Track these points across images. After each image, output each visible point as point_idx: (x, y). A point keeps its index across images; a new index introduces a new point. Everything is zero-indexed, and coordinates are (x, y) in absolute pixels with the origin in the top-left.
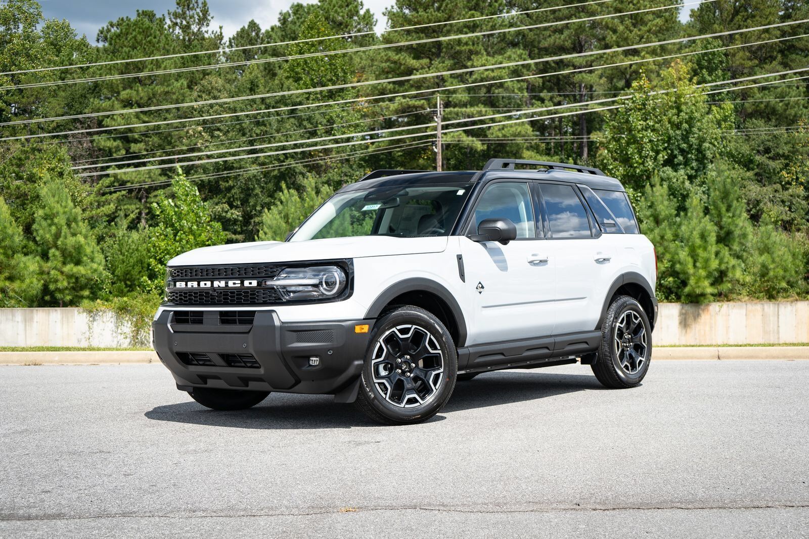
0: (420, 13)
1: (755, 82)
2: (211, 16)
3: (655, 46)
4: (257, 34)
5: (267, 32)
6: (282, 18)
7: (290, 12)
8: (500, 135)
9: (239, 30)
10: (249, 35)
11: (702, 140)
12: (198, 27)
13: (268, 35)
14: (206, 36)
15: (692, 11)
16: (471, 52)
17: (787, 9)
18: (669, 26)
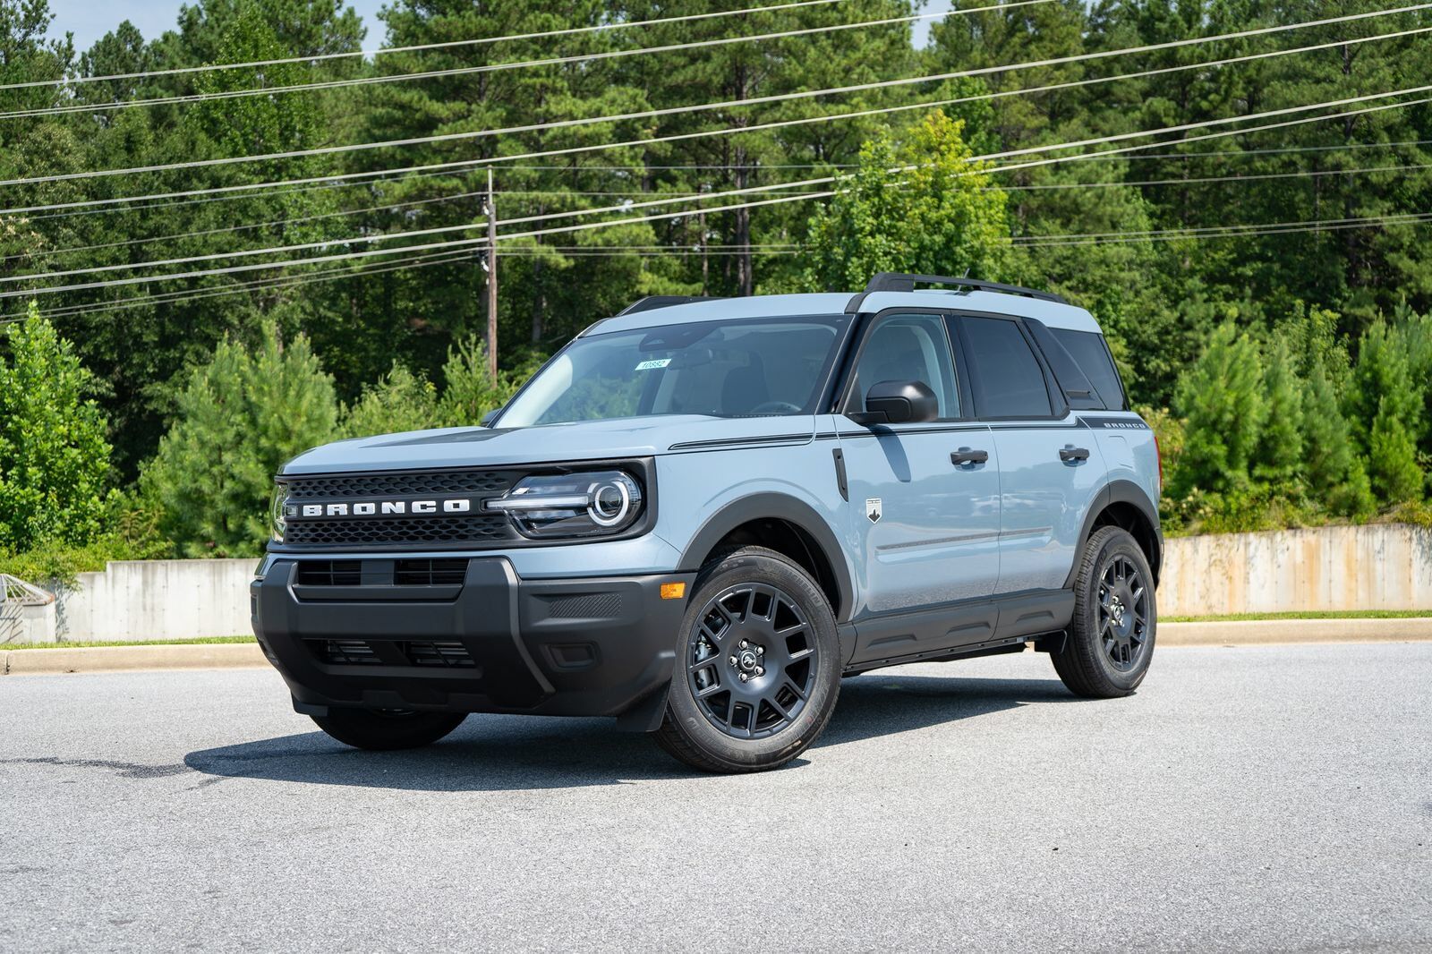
0: (449, 18)
1: (1045, 155)
2: (51, 12)
3: (873, 90)
4: (135, 49)
5: (155, 44)
6: (185, 18)
7: (201, 7)
8: (600, 241)
9: (101, 39)
10: (119, 49)
11: (978, 254)
12: (23, 31)
13: (157, 50)
14: (39, 48)
15: (933, 25)
16: (544, 88)
17: (1095, 28)
18: (894, 53)
